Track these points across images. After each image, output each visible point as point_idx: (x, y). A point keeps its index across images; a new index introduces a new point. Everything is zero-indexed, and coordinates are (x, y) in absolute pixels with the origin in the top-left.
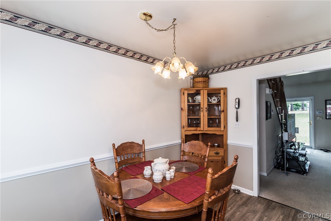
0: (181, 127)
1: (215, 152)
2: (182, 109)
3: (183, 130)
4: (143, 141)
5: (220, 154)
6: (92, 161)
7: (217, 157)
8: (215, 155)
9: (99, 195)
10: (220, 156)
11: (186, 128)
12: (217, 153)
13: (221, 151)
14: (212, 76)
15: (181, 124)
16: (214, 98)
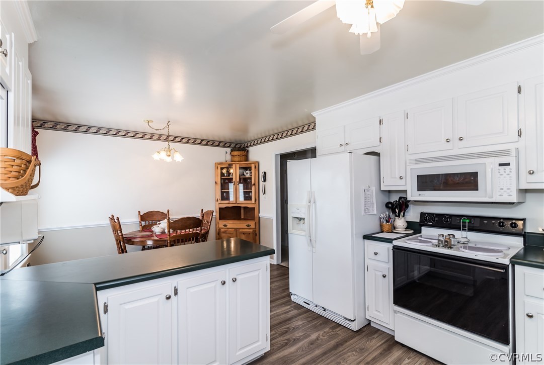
0: (216, 201)
1: (247, 224)
2: (216, 182)
3: (217, 203)
4: (168, 211)
5: (251, 227)
6: (112, 218)
7: (248, 229)
8: (246, 227)
9: (114, 235)
10: (251, 228)
11: (219, 202)
12: (248, 226)
13: (252, 224)
14: (251, 149)
15: (216, 198)
16: (247, 172)
